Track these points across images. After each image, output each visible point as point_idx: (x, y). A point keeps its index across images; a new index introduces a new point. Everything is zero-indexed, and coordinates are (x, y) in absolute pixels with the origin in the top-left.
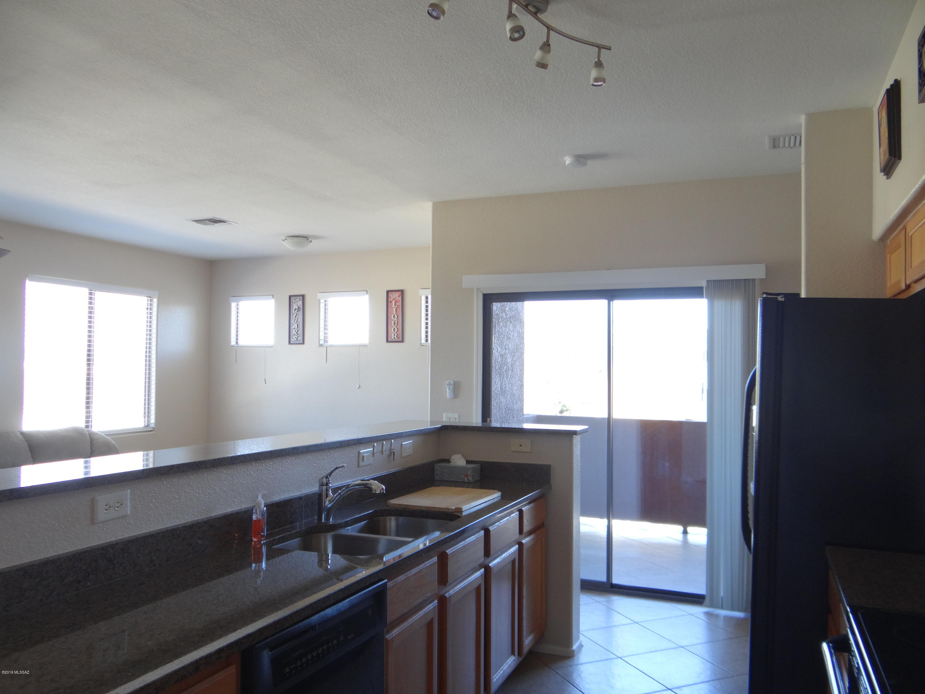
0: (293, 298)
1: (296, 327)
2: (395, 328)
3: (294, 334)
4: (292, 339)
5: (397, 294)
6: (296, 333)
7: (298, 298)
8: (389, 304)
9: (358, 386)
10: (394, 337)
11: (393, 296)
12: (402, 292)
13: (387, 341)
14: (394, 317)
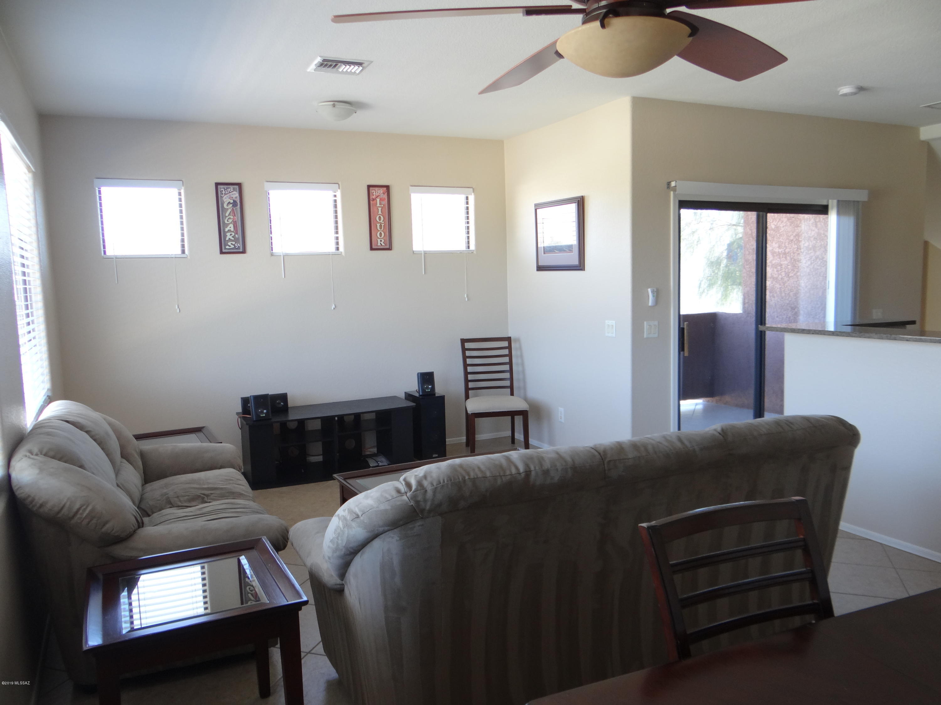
0: (222, 186)
2: (382, 232)
3: (229, 238)
4: (225, 246)
6: (232, 237)
7: (232, 187)
9: (334, 307)
10: (380, 243)
12: (388, 187)
13: (372, 249)
14: (380, 219)
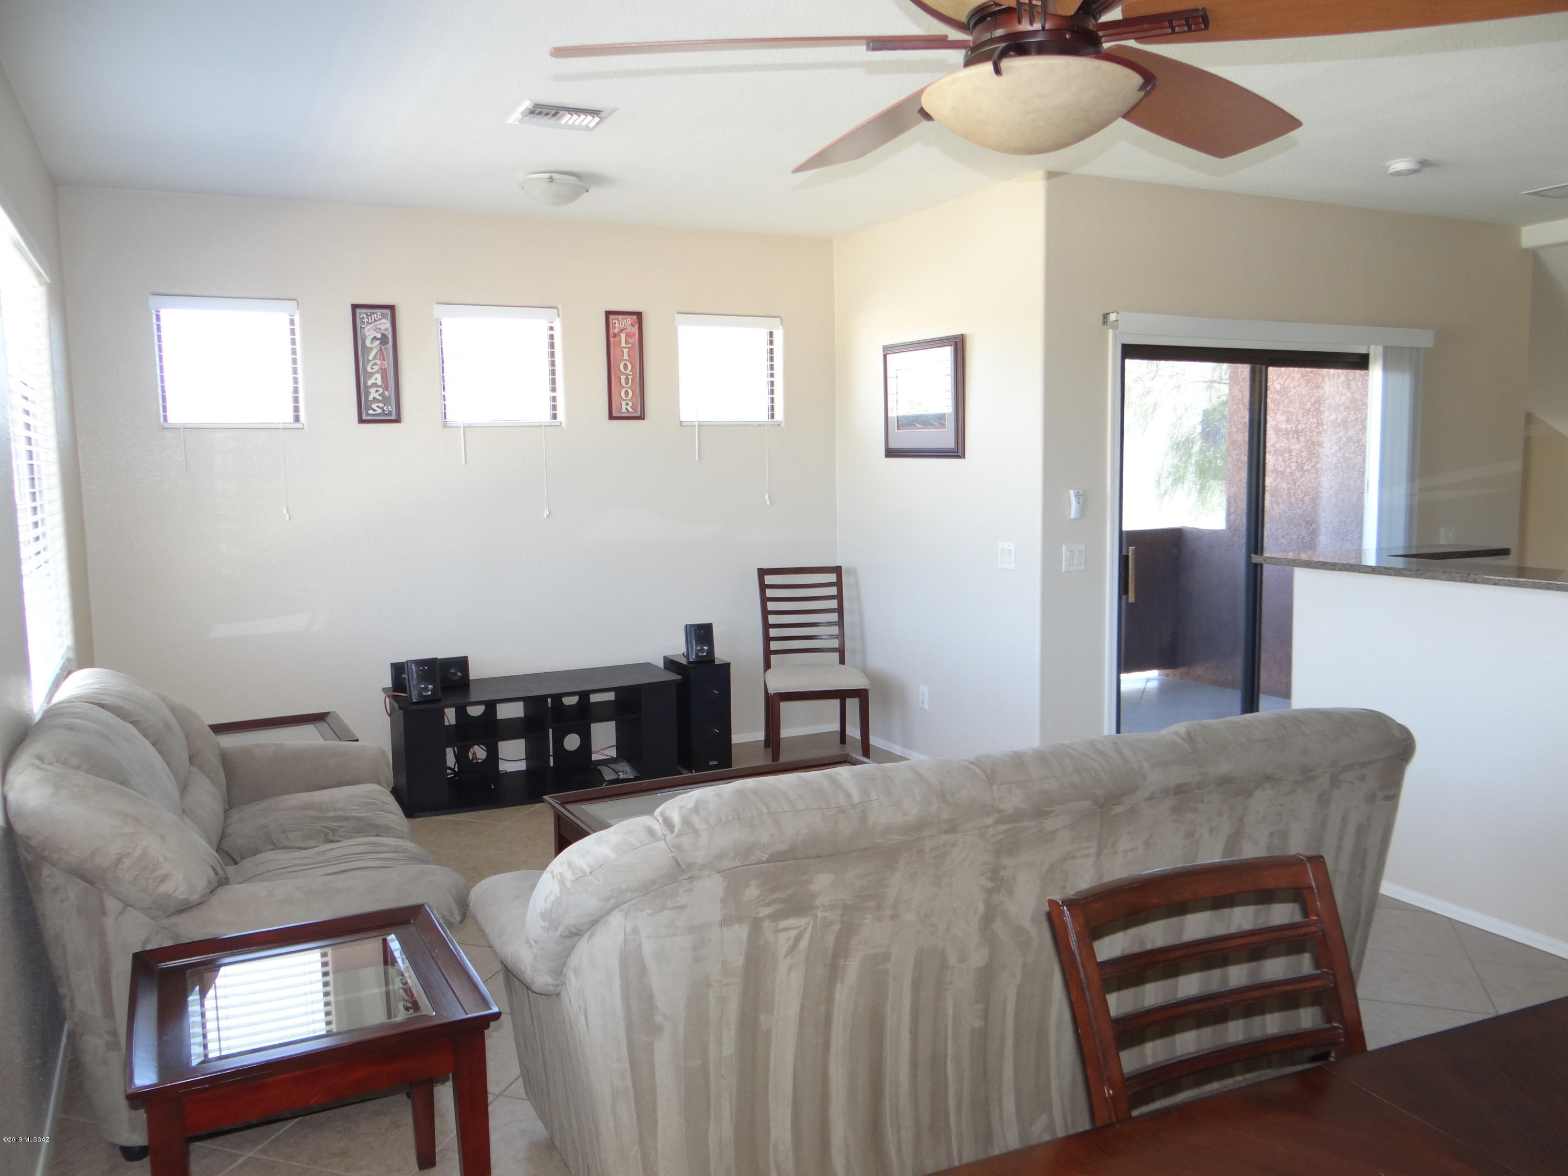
0: (363, 311)
1: (379, 382)
2: (628, 390)
3: (374, 398)
4: (367, 409)
5: (628, 320)
6: (379, 395)
7: (379, 312)
8: (612, 339)
9: (548, 514)
10: (626, 408)
11: (619, 323)
12: (639, 315)
13: (611, 417)
14: (626, 368)
